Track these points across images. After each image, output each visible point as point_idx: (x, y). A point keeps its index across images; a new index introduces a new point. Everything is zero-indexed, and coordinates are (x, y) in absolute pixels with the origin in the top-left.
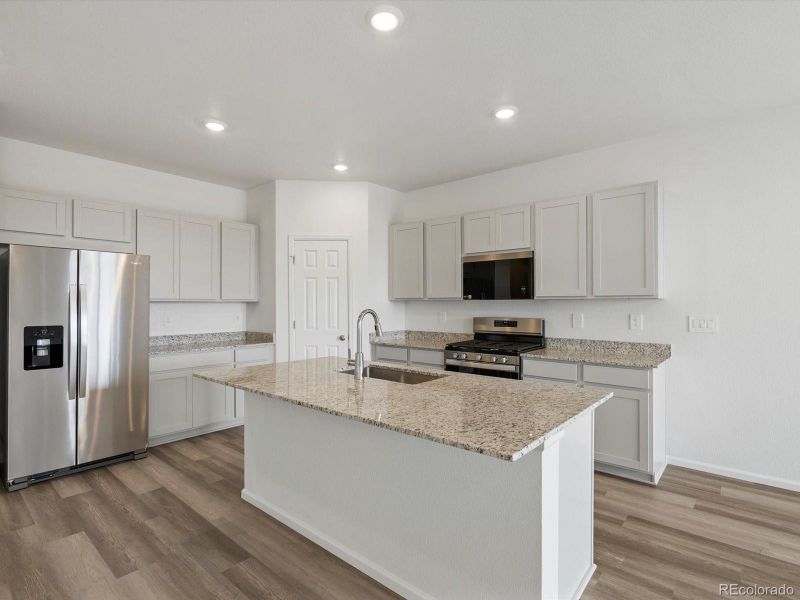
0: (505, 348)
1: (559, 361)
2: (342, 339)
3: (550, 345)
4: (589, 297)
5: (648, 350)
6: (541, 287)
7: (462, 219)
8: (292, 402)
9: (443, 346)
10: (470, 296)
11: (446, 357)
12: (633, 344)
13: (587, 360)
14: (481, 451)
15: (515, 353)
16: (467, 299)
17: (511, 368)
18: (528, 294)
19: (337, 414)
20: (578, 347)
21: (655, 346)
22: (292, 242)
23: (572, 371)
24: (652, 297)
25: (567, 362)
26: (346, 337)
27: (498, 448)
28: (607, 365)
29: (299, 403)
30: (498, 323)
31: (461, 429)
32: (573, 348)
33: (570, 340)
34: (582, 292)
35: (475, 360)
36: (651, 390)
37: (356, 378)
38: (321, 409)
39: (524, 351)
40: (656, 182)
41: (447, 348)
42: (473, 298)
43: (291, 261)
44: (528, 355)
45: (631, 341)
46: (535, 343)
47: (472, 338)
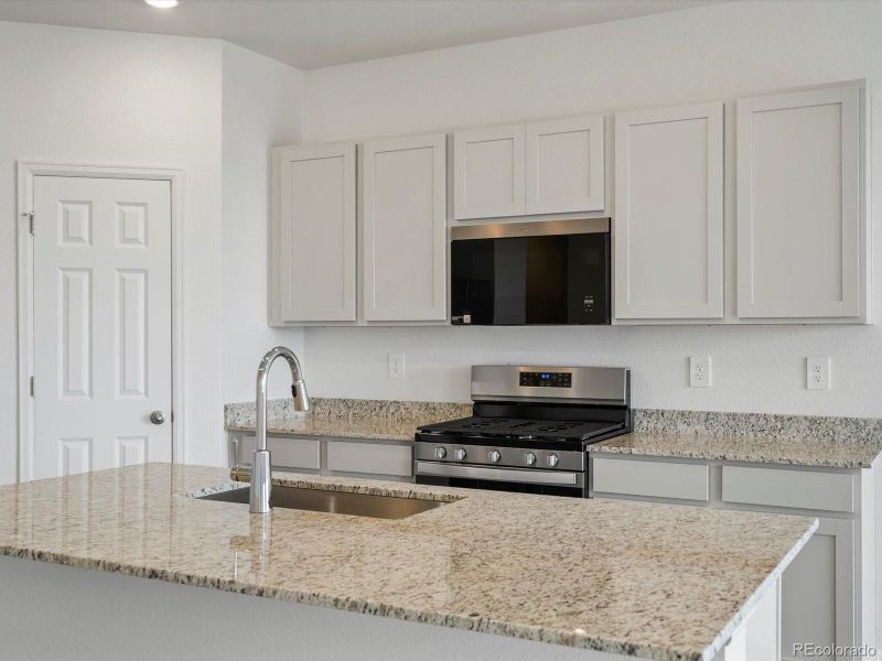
0: (550, 434)
1: (671, 459)
2: (155, 419)
3: (641, 425)
4: (729, 321)
5: (843, 432)
6: (627, 298)
7: (449, 140)
8: (132, 571)
9: (410, 433)
10: (467, 318)
11: (415, 457)
12: (813, 422)
13: (730, 456)
14: (632, 651)
15: (575, 445)
16: (461, 322)
17: (569, 479)
18: (600, 313)
19: (261, 593)
20: (700, 428)
21: (856, 422)
22: (27, 179)
23: (696, 480)
24: (855, 322)
25: (690, 460)
26: (166, 416)
27: (666, 641)
28: (771, 465)
29: (153, 574)
30: (530, 379)
31: (565, 609)
32: (691, 431)
33: (683, 414)
34: (715, 310)
35: (486, 460)
36: (858, 515)
37: (255, 511)
38: (217, 584)
39: (595, 439)
40: (864, 81)
41: (418, 438)
42: (474, 322)
43: (24, 225)
44: (606, 449)
45: (810, 413)
46: (612, 423)
47: (468, 413)
